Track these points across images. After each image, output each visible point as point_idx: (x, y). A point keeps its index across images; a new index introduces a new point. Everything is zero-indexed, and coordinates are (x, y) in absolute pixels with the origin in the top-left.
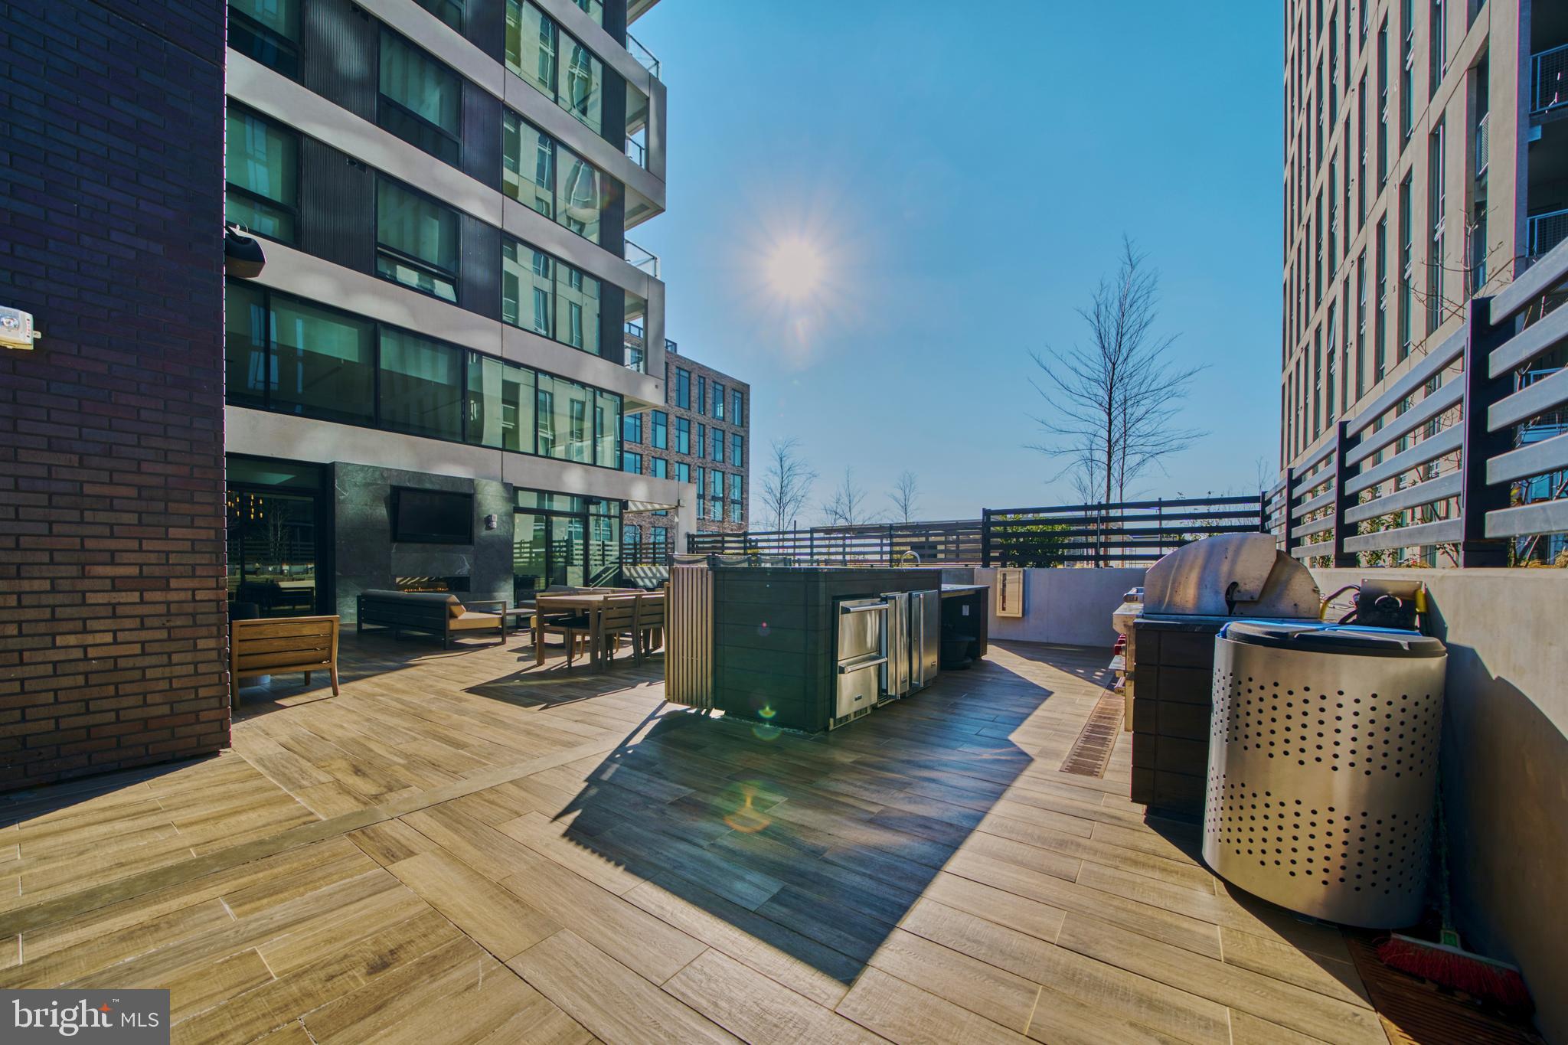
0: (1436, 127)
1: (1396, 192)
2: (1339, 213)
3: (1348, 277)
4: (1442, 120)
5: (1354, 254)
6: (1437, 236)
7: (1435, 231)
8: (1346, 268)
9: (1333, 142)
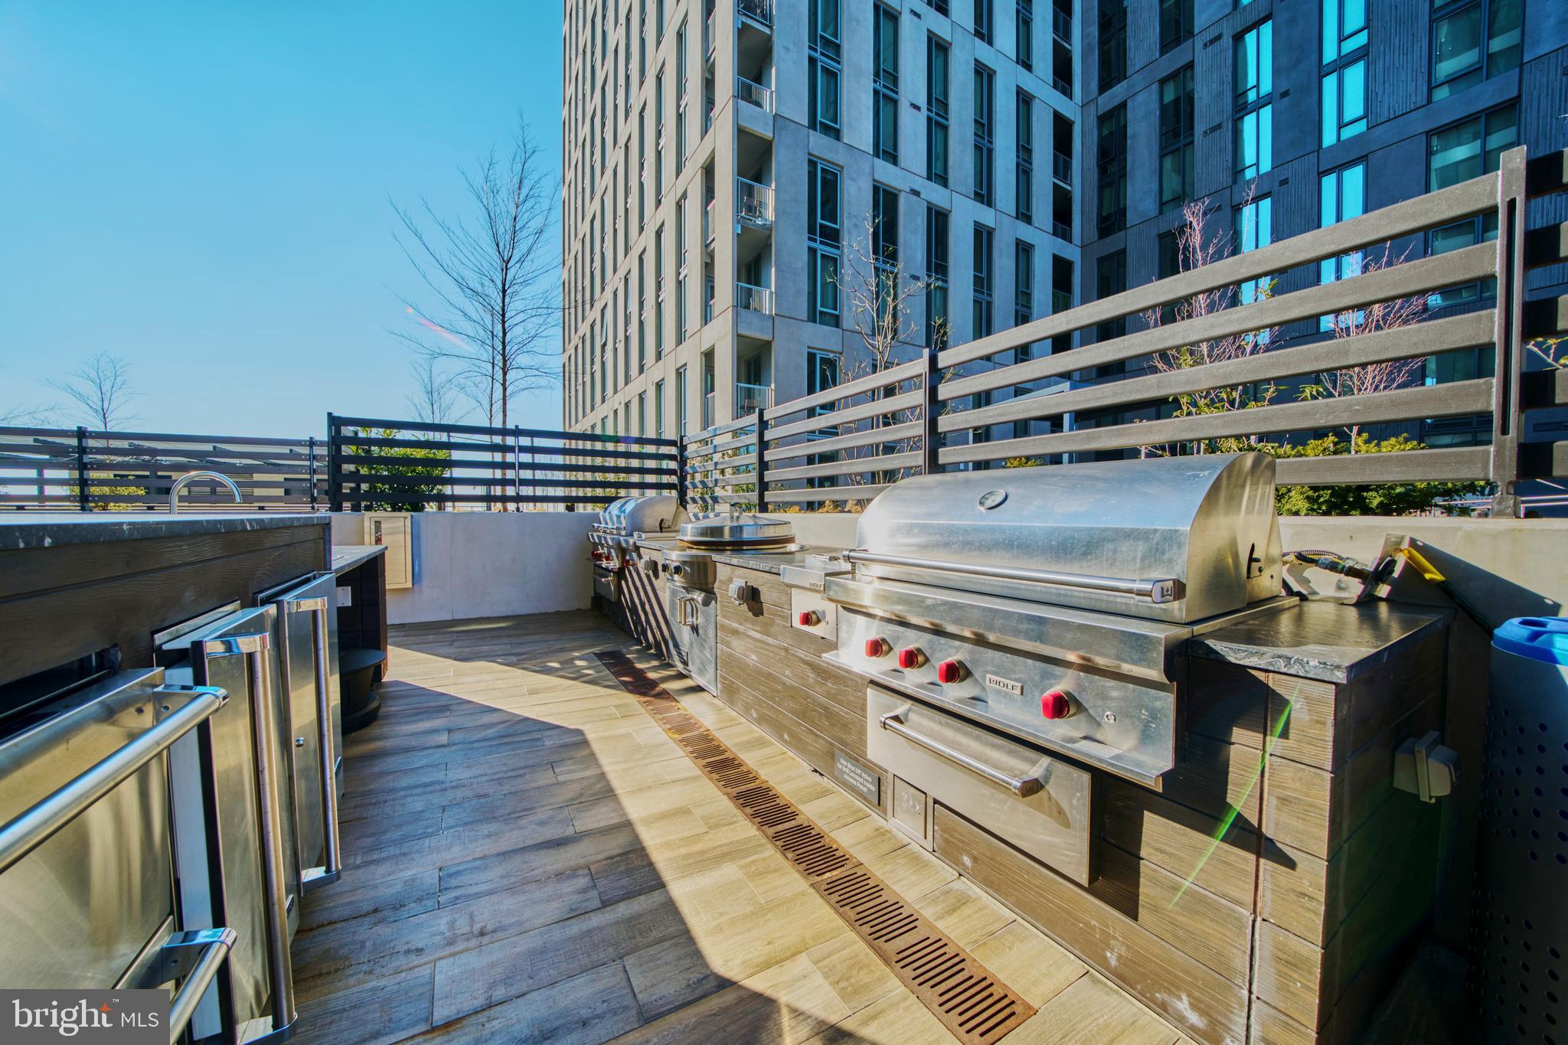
0: (680, 200)
1: (653, 235)
2: (609, 238)
3: (617, 289)
4: (684, 196)
5: (621, 273)
6: (681, 277)
7: (680, 273)
8: (614, 282)
9: (604, 182)
